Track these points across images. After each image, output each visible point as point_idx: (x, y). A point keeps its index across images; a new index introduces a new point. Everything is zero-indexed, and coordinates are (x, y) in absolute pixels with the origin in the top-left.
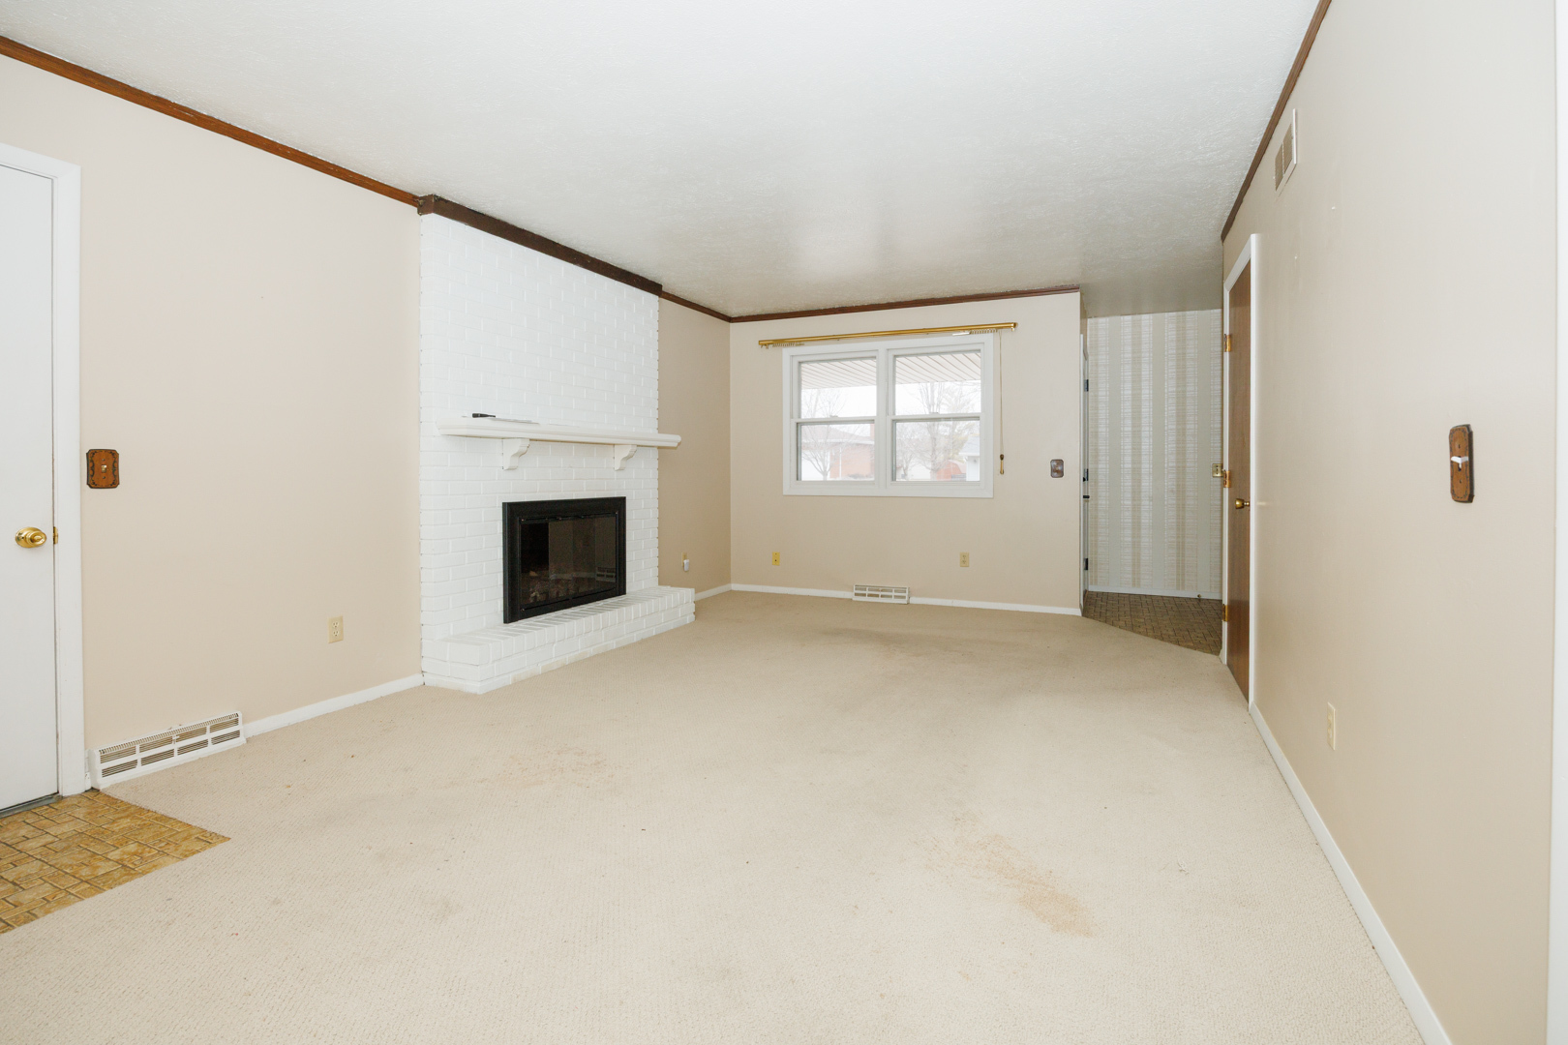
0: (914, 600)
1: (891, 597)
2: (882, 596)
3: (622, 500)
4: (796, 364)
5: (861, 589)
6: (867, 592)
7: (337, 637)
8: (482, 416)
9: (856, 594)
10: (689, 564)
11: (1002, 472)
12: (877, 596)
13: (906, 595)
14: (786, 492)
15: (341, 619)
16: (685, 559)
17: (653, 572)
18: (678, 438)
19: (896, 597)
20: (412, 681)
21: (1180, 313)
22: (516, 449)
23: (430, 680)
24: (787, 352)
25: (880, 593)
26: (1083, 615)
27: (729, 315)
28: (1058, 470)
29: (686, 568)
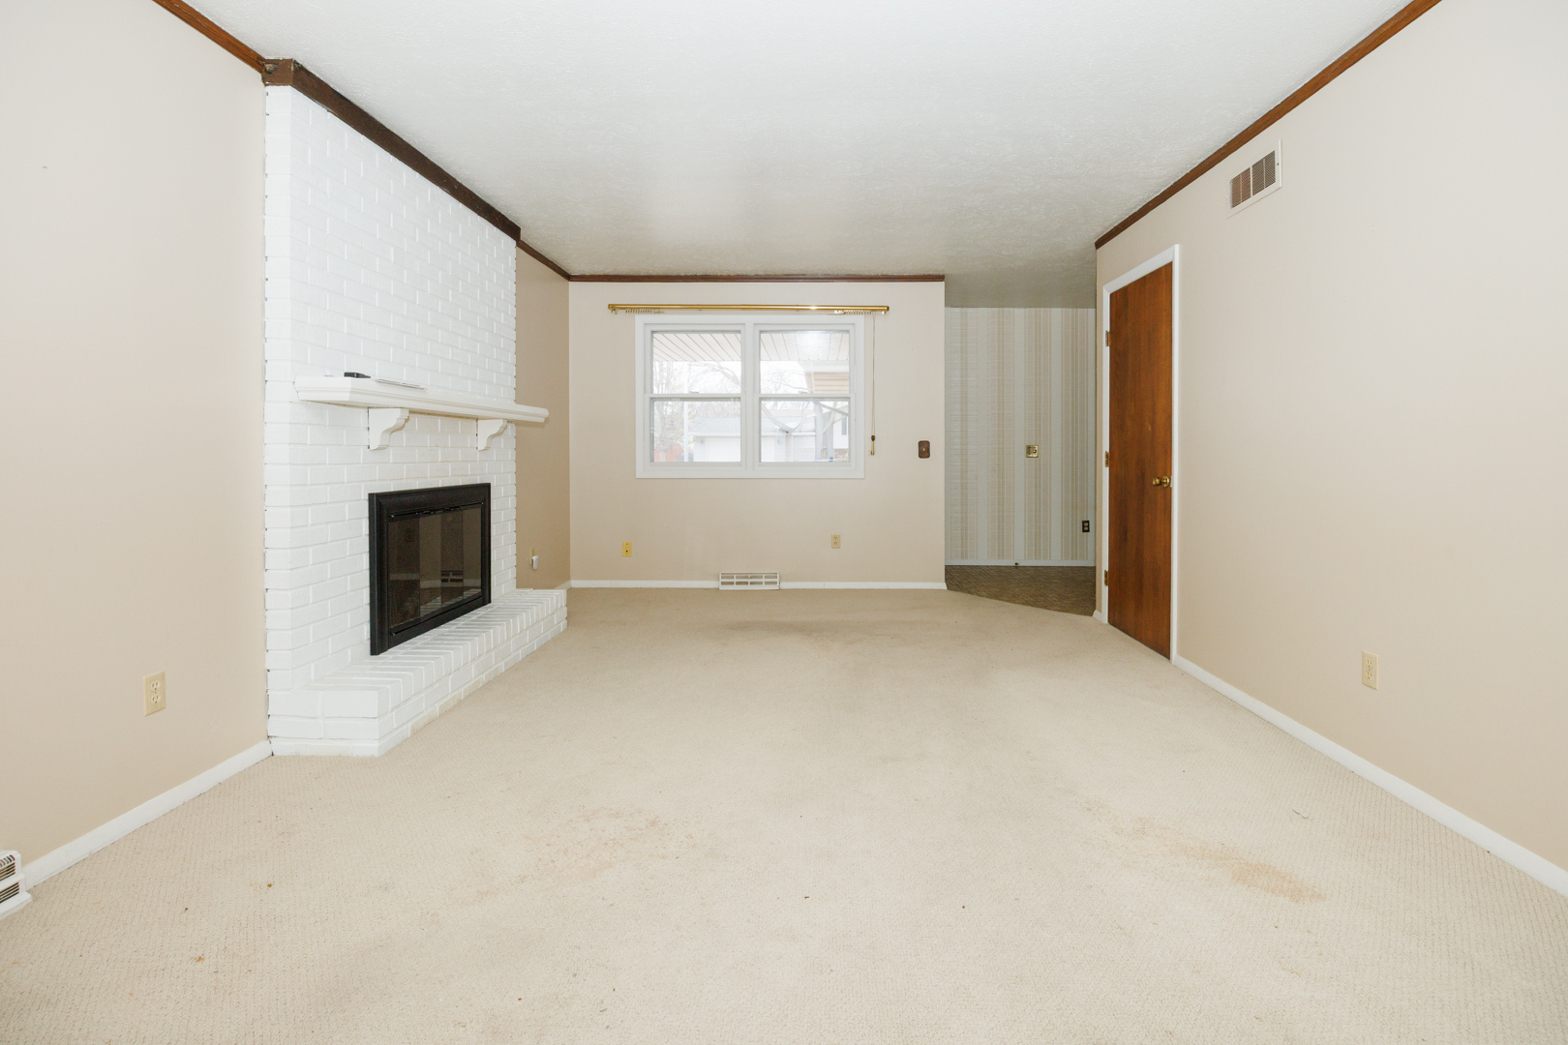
0: (785, 585)
1: (761, 583)
2: (751, 583)
3: (487, 487)
4: (649, 334)
5: (728, 578)
6: (735, 580)
7: (157, 708)
8: (358, 376)
9: (723, 583)
10: (538, 560)
11: (873, 453)
12: (746, 583)
13: (777, 580)
14: (640, 474)
15: (162, 676)
16: (533, 555)
17: (511, 574)
18: (544, 412)
19: (766, 583)
20: (258, 751)
21: (1001, 309)
22: (392, 423)
23: (281, 747)
24: (640, 319)
25: (749, 581)
26: (949, 588)
27: (569, 272)
28: (924, 450)
29: (535, 566)
